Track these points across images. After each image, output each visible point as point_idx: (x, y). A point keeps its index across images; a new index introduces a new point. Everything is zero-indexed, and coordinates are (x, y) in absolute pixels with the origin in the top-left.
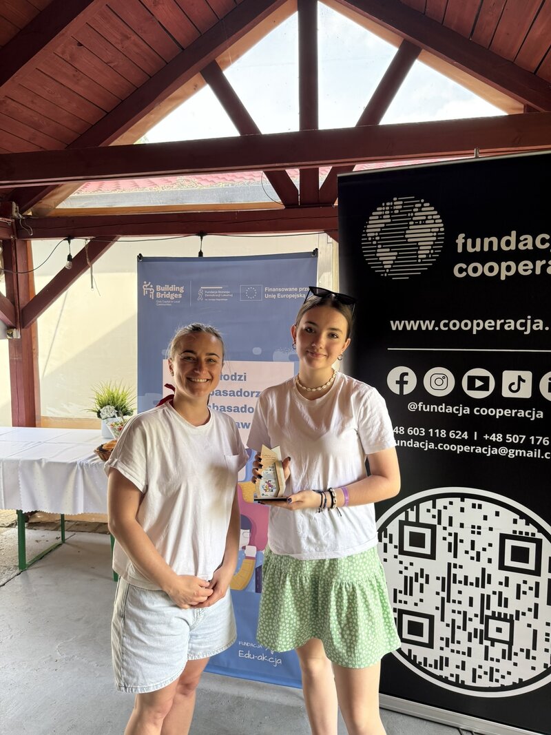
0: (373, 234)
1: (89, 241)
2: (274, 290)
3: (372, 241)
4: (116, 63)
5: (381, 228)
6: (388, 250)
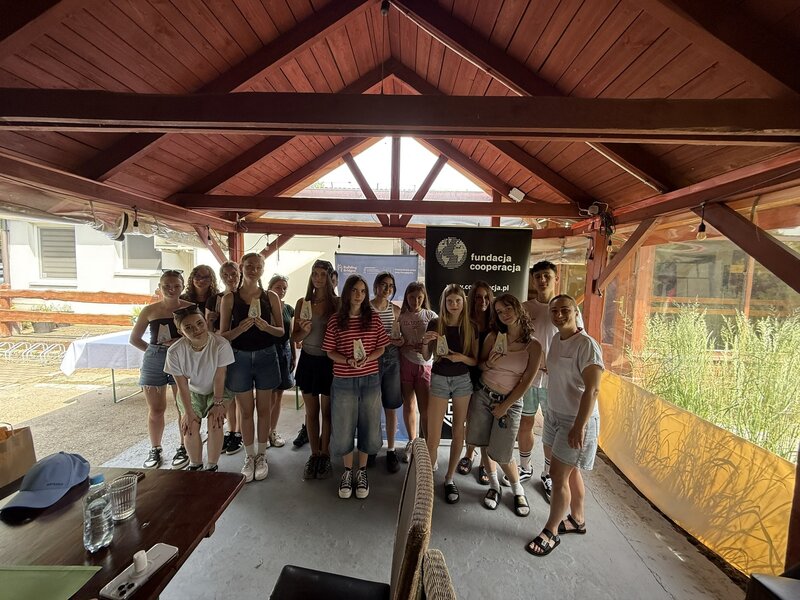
0: (440, 250)
1: (279, 236)
3: (440, 253)
4: (303, 152)
5: (443, 248)
6: (446, 257)
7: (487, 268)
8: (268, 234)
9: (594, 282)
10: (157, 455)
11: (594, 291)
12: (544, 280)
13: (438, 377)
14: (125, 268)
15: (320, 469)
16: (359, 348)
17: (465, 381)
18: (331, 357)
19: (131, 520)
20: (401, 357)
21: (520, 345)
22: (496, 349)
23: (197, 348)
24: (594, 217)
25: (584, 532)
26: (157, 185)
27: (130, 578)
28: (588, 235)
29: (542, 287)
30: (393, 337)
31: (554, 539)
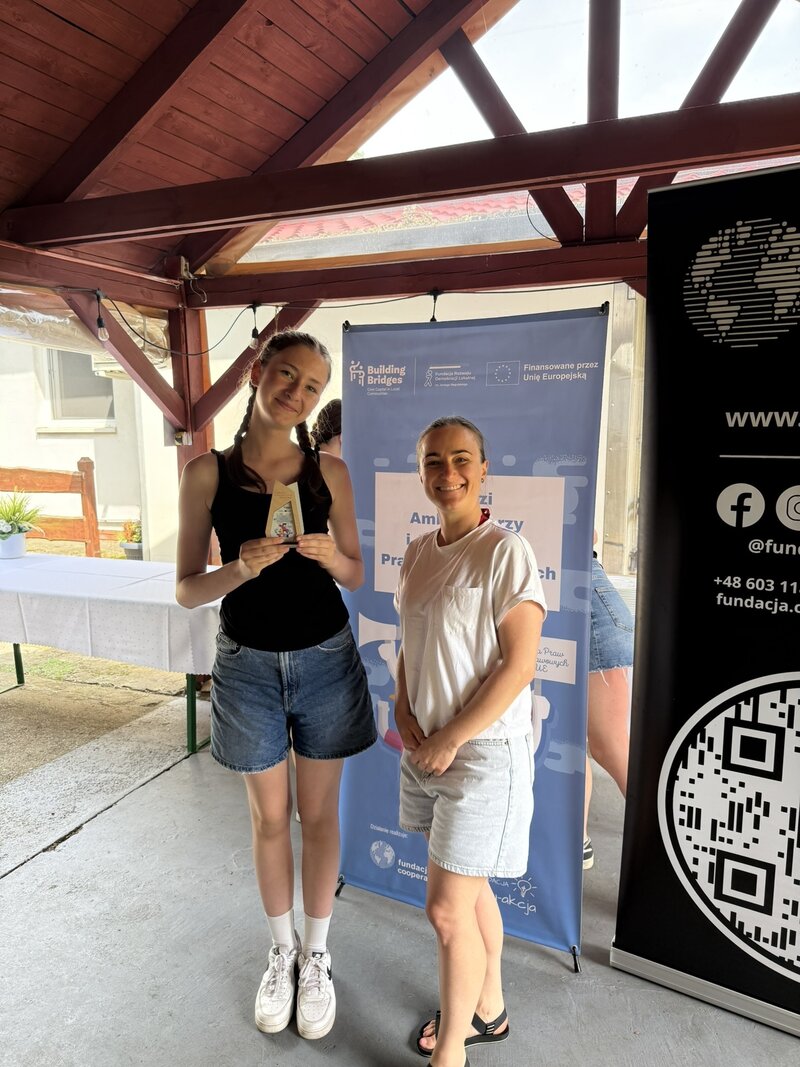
0: (702, 279)
1: (280, 308)
2: (538, 368)
3: (700, 289)
4: (319, 47)
5: (716, 269)
6: (726, 302)
8: (254, 305)
14: (55, 417)
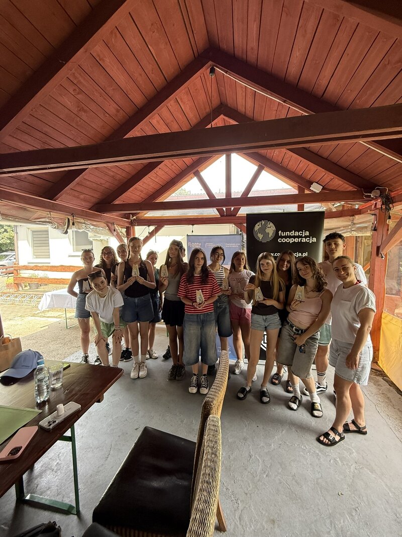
0: (257, 230)
1: (156, 227)
5: (259, 228)
6: (261, 234)
7: (291, 241)
8: (149, 226)
9: (378, 248)
10: (86, 358)
11: (378, 254)
12: (334, 246)
13: (256, 316)
14: (74, 251)
15: (178, 374)
16: (200, 296)
17: (275, 318)
18: (184, 301)
19: (61, 388)
20: (230, 303)
21: (316, 294)
22: (296, 297)
23: (102, 296)
24: (376, 198)
25: (365, 433)
26: (85, 200)
27: (55, 418)
28: (373, 212)
29: (332, 251)
30: (223, 289)
31: (340, 435)
